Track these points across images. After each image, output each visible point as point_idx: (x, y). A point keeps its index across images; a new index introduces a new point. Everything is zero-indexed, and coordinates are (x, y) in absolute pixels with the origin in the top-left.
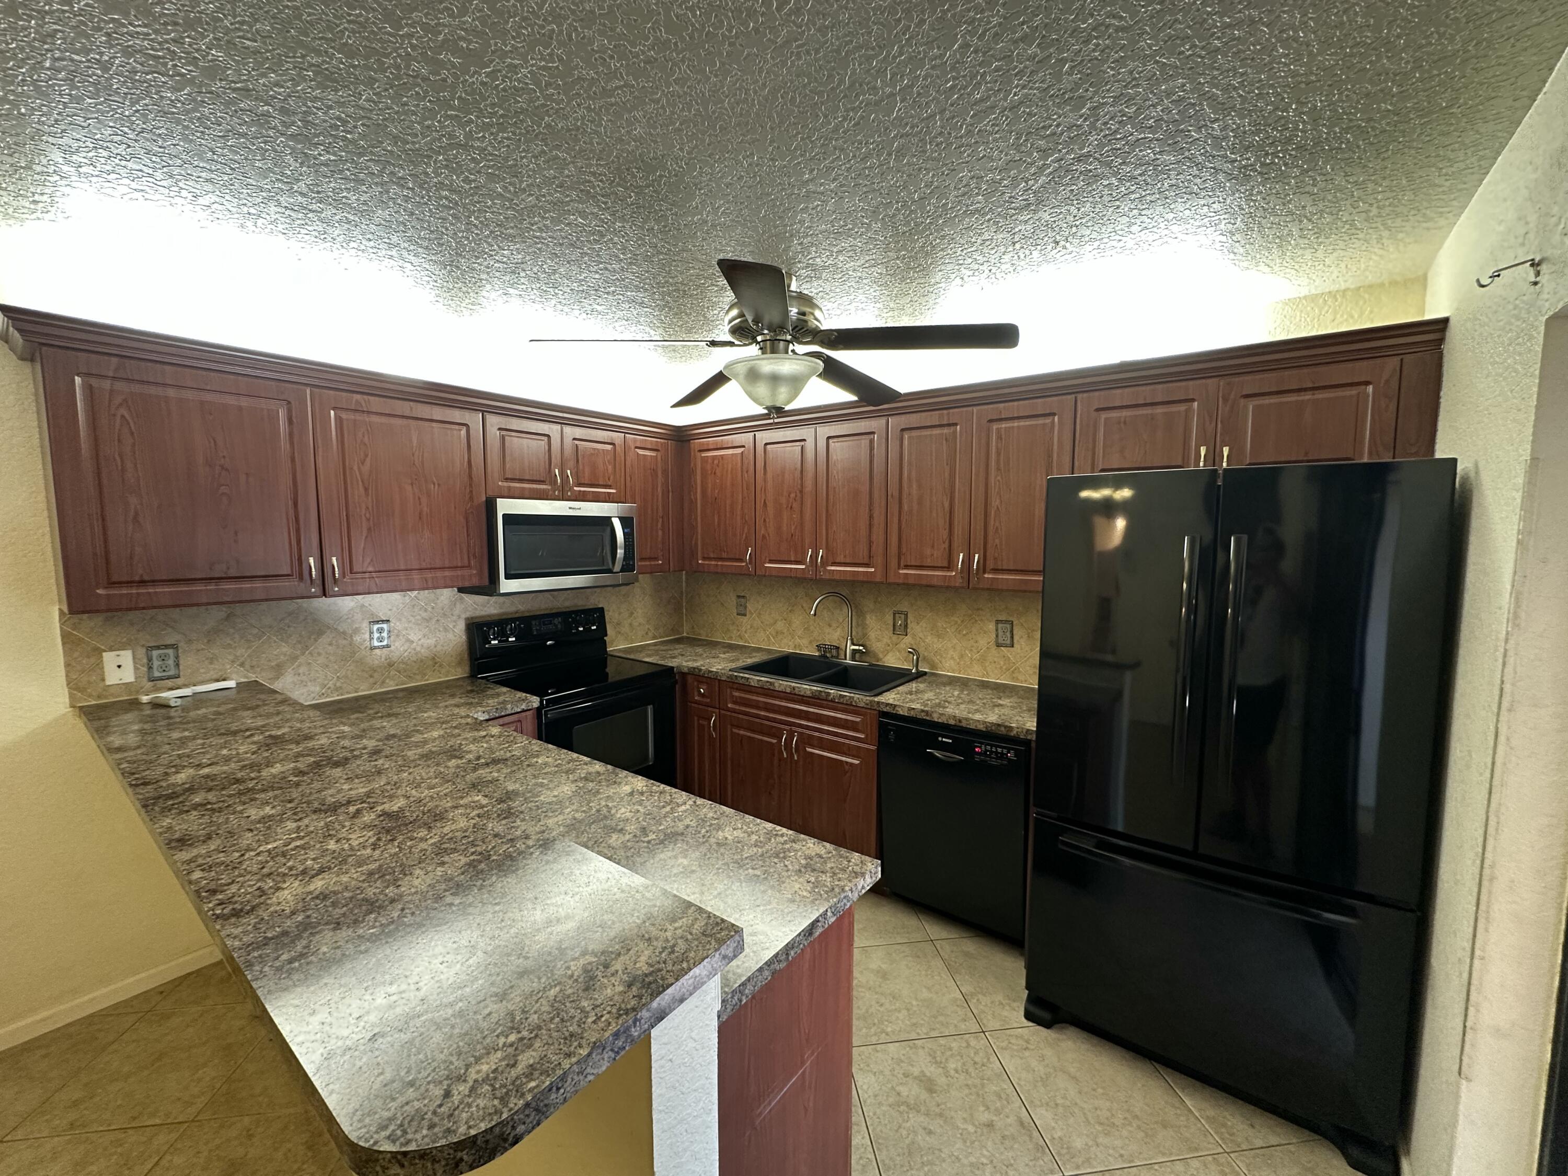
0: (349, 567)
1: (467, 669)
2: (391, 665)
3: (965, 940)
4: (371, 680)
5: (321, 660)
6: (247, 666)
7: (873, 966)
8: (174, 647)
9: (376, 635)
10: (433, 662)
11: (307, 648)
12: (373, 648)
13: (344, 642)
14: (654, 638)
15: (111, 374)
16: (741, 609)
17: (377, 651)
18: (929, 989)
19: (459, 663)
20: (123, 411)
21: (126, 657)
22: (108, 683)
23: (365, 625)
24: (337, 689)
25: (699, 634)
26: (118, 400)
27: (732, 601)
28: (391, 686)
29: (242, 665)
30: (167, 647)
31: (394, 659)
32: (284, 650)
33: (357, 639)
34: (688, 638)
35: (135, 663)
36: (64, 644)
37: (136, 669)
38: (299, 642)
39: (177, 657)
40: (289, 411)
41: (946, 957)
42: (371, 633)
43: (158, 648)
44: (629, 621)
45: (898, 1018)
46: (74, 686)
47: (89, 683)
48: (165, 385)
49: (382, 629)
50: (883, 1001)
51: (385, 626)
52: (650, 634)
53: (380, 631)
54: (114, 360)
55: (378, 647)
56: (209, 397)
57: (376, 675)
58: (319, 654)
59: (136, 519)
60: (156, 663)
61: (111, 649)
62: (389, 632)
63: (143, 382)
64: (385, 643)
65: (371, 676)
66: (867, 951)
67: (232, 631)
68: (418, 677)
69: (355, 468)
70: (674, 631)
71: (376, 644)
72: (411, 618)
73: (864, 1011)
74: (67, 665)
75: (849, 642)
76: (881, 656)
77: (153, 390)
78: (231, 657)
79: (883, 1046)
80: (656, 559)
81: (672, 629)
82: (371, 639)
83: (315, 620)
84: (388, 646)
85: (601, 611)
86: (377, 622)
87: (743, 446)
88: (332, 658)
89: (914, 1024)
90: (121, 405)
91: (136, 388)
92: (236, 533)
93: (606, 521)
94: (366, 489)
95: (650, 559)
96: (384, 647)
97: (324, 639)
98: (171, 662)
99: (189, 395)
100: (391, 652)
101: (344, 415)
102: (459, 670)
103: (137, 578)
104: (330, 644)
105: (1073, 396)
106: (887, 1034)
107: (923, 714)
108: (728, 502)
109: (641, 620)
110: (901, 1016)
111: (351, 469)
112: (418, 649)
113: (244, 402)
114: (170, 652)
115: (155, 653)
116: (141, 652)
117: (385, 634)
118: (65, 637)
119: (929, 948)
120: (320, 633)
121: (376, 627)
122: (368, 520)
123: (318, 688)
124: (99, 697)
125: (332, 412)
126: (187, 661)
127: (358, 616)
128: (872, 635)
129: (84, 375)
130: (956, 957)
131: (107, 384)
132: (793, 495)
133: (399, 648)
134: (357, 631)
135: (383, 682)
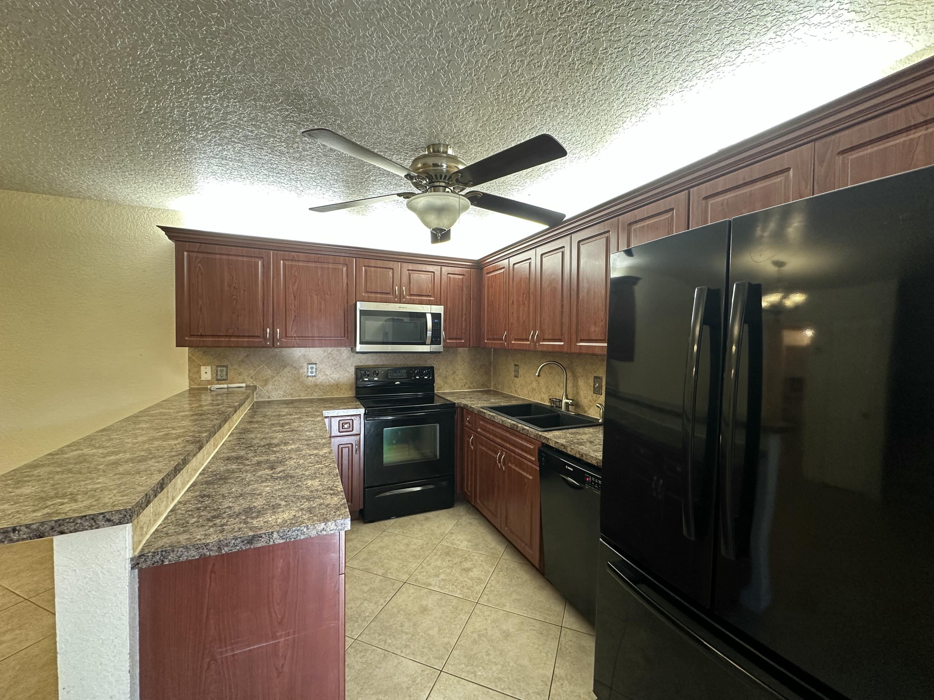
0: (285, 334)
1: (354, 392)
2: (316, 386)
3: (587, 636)
4: (306, 392)
5: (284, 379)
6: (254, 379)
7: (504, 627)
8: (226, 367)
9: (310, 370)
10: (337, 386)
11: (279, 373)
12: (308, 376)
13: (295, 372)
14: (470, 388)
15: (196, 250)
16: (516, 373)
17: (310, 378)
18: (530, 660)
19: (350, 389)
20: (199, 265)
21: (208, 369)
22: (202, 379)
23: (305, 364)
24: (291, 394)
25: (498, 389)
26: (198, 260)
27: (512, 368)
28: (315, 396)
29: (252, 378)
30: (223, 366)
31: (318, 383)
32: (269, 373)
33: (301, 371)
34: (493, 391)
35: (212, 372)
36: (189, 361)
37: (212, 374)
38: (276, 370)
39: (227, 371)
40: (263, 262)
41: (563, 643)
42: (308, 369)
43: (220, 366)
44: (453, 376)
45: (491, 669)
46: (191, 379)
47: (196, 378)
48: (215, 254)
49: (313, 367)
50: (491, 652)
51: (314, 366)
52: (467, 386)
53: (312, 368)
54: (198, 244)
55: (310, 376)
56: (231, 258)
57: (309, 390)
58: (284, 376)
59: (201, 310)
60: (219, 373)
61: (204, 365)
62: (316, 369)
63: (207, 253)
64: (314, 374)
65: (307, 390)
66: (508, 615)
67: (248, 362)
68: (329, 394)
69: (291, 287)
70: (483, 385)
71: (310, 374)
72: (328, 364)
73: (473, 653)
74: (189, 370)
75: (564, 397)
76: (587, 409)
77: (211, 256)
78: (247, 374)
79: (466, 682)
80: (461, 339)
81: (483, 384)
82: (308, 372)
83: (283, 361)
84: (315, 376)
85: (432, 368)
86: (311, 364)
87: (504, 268)
88: (289, 379)
89: (500, 678)
90: (199, 262)
91: (205, 255)
92: (238, 316)
93: (423, 315)
94: (295, 297)
95: (456, 339)
96: (313, 376)
97: (287, 370)
98: (224, 373)
99: (224, 257)
100: (316, 379)
101: (287, 263)
102: (350, 393)
103: (199, 334)
104: (289, 372)
105: (687, 191)
106: (475, 676)
107: (563, 447)
108: (497, 303)
109: (460, 376)
110: (494, 668)
111: (289, 288)
112: (330, 379)
113: (245, 259)
114: (224, 369)
115: (219, 369)
116: (214, 367)
117: (314, 370)
118: (190, 358)
119: (555, 631)
120: (285, 367)
121: (310, 366)
122: (295, 312)
123: (282, 393)
124: (199, 385)
125: (282, 262)
126: (231, 374)
127: (302, 360)
128: (582, 393)
129: (188, 251)
130: (570, 646)
131: (195, 254)
132: (525, 295)
133: (321, 378)
134: (302, 367)
135: (312, 394)
